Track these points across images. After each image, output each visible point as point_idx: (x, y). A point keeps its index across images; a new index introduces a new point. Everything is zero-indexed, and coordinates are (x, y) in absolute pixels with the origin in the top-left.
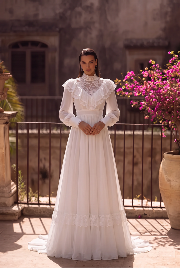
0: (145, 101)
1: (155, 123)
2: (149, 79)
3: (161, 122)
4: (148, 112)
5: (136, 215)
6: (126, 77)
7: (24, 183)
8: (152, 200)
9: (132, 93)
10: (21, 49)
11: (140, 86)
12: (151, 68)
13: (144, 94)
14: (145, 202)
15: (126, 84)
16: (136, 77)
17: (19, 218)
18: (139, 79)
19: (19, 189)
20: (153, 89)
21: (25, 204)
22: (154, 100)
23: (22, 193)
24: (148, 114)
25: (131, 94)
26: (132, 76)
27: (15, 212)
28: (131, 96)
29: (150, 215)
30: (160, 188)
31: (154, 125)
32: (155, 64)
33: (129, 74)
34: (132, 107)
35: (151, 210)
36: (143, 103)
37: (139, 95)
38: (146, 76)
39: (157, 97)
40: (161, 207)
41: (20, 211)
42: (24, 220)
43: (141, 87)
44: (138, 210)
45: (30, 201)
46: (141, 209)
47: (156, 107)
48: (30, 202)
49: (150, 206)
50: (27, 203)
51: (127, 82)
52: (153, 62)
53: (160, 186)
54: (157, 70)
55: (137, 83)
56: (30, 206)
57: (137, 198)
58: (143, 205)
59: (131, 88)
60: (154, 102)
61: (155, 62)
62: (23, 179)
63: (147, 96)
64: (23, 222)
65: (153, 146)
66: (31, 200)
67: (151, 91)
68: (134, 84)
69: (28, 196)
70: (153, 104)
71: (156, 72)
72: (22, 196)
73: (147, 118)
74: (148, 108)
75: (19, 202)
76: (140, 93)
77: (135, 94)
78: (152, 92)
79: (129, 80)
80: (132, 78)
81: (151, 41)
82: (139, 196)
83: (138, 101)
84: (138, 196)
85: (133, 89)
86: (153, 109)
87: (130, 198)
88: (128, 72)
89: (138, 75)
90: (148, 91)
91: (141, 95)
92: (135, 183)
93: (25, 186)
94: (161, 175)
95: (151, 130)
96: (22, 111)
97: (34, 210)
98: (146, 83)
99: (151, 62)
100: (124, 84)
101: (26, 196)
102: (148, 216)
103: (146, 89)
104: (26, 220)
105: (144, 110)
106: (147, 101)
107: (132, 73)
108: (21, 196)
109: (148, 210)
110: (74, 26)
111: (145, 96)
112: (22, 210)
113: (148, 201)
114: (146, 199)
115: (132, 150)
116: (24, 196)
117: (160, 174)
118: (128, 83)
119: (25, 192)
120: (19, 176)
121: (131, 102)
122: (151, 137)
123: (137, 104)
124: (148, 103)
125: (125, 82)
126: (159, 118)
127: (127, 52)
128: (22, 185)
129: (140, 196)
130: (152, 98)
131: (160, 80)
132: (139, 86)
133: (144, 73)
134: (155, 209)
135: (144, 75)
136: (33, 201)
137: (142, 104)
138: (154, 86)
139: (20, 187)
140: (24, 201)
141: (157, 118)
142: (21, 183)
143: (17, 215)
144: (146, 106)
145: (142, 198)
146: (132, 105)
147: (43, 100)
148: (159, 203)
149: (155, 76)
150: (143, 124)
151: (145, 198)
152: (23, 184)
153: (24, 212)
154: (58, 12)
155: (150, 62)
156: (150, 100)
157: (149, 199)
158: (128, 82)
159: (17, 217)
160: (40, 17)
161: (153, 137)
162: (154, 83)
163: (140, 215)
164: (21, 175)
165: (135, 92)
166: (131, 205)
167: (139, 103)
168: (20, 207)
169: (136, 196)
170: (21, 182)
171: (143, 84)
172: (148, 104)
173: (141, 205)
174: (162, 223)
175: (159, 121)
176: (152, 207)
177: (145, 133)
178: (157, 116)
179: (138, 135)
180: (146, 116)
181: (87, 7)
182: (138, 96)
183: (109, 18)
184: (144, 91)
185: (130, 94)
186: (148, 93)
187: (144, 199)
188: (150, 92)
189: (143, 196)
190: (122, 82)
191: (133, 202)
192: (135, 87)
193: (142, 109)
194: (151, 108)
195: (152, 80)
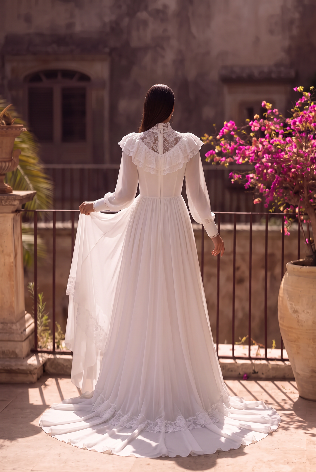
0: (254, 173)
1: (271, 210)
2: (261, 134)
3: (282, 209)
4: (260, 191)
5: (240, 374)
6: (221, 131)
7: (48, 315)
8: (266, 346)
9: (231, 159)
10: (45, 83)
11: (246, 146)
12: (265, 115)
13: (252, 160)
14: (255, 349)
15: (223, 142)
16: (239, 131)
17: (38, 379)
18: (245, 134)
19: (40, 326)
20: (267, 151)
21: (49, 353)
22: (269, 171)
23: (44, 333)
24: (261, 196)
25: (230, 160)
26: (231, 129)
27: (32, 368)
28: (231, 163)
29: (263, 374)
30: (280, 326)
31: (270, 213)
32: (272, 108)
33: (227, 125)
34: (233, 182)
35: (264, 364)
36: (251, 176)
37: (244, 162)
38: (257, 129)
39: (275, 165)
40: (282, 360)
41: (40, 366)
42: (47, 383)
43: (248, 149)
44: (243, 364)
45: (58, 347)
46: (248, 362)
47: (273, 183)
48: (57, 350)
49: (264, 357)
50: (53, 352)
51: (223, 139)
52: (269, 106)
53: (280, 321)
54: (275, 120)
55: (241, 142)
56: (58, 356)
57: (241, 343)
58: (252, 356)
59: (230, 151)
60: (269, 174)
61: (271, 105)
62: (46, 309)
63: (258, 165)
64: (46, 385)
65: (269, 251)
66: (60, 346)
67: (265, 156)
68: (236, 143)
69: (54, 339)
70: (268, 177)
71: (273, 122)
72: (45, 339)
73: (258, 203)
74: (259, 185)
75: (39, 349)
76: (246, 160)
77: (235, 160)
78: (266, 157)
79: (227, 137)
80: (232, 133)
81: (266, 70)
82: (244, 339)
83: (243, 173)
84: (242, 338)
85: (233, 153)
86: (268, 187)
87: (228, 343)
88: (225, 123)
89: (242, 128)
90: (260, 154)
91: (247, 162)
92: (240, 315)
93: (49, 321)
94: (282, 301)
95: (265, 224)
96: (48, 189)
97: (65, 364)
98: (255, 141)
99: (265, 105)
100: (219, 142)
101: (51, 339)
102: (260, 374)
103: (256, 151)
104: (51, 382)
105: (253, 188)
106: (259, 173)
107: (233, 124)
108: (43, 338)
109: (260, 364)
110: (135, 43)
111: (255, 164)
112: (44, 365)
113: (260, 347)
114: (257, 345)
115: (232, 257)
116: (48, 338)
117: (280, 299)
118: (226, 141)
119: (50, 332)
120: (39, 303)
121: (230, 174)
122: (265, 235)
123: (241, 177)
124: (259, 175)
125: (219, 140)
126: (279, 201)
127: (226, 89)
128: (44, 319)
129: (246, 339)
130: (267, 167)
131: (280, 136)
132: (244, 147)
133: (252, 124)
134: (272, 363)
135: (252, 128)
136: (63, 348)
137: (248, 177)
138: (270, 147)
139: (41, 323)
140: (48, 349)
141: (275, 202)
142: (43, 316)
143: (35, 374)
144: (257, 182)
145: (249, 343)
146: (232, 180)
147: (82, 170)
148: (279, 351)
149: (272, 130)
150: (250, 213)
151: (254, 342)
152: (45, 317)
153: (48, 367)
154: (107, 19)
155: (263, 104)
156: (263, 170)
157: (261, 345)
158: (225, 139)
159: (35, 377)
160: (78, 28)
161: (269, 235)
162: (269, 142)
163: (245, 374)
164: (43, 302)
165: (237, 158)
166: (231, 355)
167: (243, 176)
168: (41, 359)
169: (240, 338)
170: (41, 313)
171: (250, 144)
172: (259, 178)
173: (247, 356)
174: (284, 388)
175: (279, 208)
176: (267, 359)
177: (255, 227)
178: (275, 200)
179: (243, 231)
180: (256, 198)
181: (158, 11)
182: (242, 164)
183: (194, 30)
184: (252, 155)
185: (228, 160)
186: (259, 159)
187: (253, 344)
188: (263, 158)
189: (251, 339)
190: (214, 140)
191: (233, 350)
192: (238, 148)
193: (249, 186)
194: (264, 185)
195: (267, 136)
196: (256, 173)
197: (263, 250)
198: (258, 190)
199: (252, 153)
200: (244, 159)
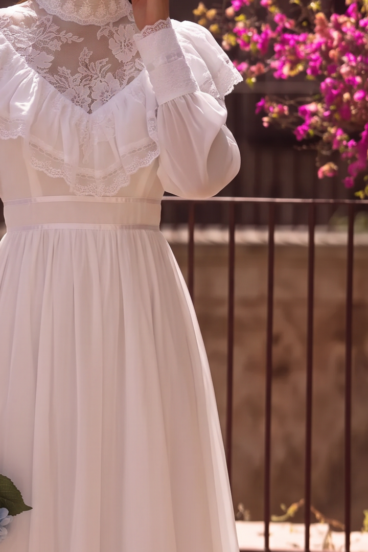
0: (319, 101)
1: (360, 194)
2: (336, 4)
4: (334, 147)
8: (349, 526)
9: (262, 66)
11: (299, 34)
13: (314, 71)
14: (321, 533)
15: (240, 25)
18: (295, 4)
20: (352, 47)
22: (357, 95)
24: (335, 157)
25: (259, 69)
28: (261, 78)
31: (357, 202)
34: (265, 125)
36: (312, 107)
37: (293, 73)
43: (304, 43)
49: (343, 551)
51: (241, 17)
55: (287, 25)
57: (283, 518)
58: (312, 549)
59: (258, 46)
60: (355, 104)
63: (328, 80)
65: (356, 295)
67: (345, 59)
68: (274, 26)
70: (353, 112)
73: (329, 174)
74: (332, 130)
76: (300, 68)
77: (275, 70)
78: (350, 61)
79: (252, 11)
82: (294, 508)
83: (292, 102)
84: (288, 506)
85: (267, 50)
86: (354, 135)
87: (254, 519)
90: (334, 55)
91: (303, 73)
92: (279, 453)
95: (346, 227)
98: (322, 22)
100: (230, 25)
103: (323, 47)
105: (317, 139)
106: (331, 99)
111: (322, 78)
113: (333, 529)
114: (325, 522)
115: (263, 311)
118: (248, 22)
121: (260, 104)
122: (344, 255)
124: (332, 108)
125: (232, 21)
129: (299, 509)
130: (350, 87)
132: (296, 37)
137: (305, 112)
138: (360, 37)
144: (325, 124)
145: (306, 518)
146: (266, 119)
150: (310, 201)
151: (318, 515)
156: (340, 95)
157: (335, 523)
158: (247, 18)
161: (356, 255)
162: (357, 25)
165: (275, 64)
166: (261, 546)
167: (292, 109)
169: (283, 507)
171: (310, 29)
172: (333, 112)
173: (302, 548)
177: (321, 237)
179: (289, 247)
180: (323, 164)
182: (290, 78)
184: (313, 56)
185: (254, 68)
186: (333, 66)
187: (317, 521)
188: (342, 63)
189: (312, 509)
190: (218, 18)
191: (267, 535)
192: (279, 39)
193: (308, 134)
194: (345, 131)
195: (351, 8)
196: (325, 100)
197: (341, 295)
198: (329, 144)
199: (314, 52)
200: (293, 65)
